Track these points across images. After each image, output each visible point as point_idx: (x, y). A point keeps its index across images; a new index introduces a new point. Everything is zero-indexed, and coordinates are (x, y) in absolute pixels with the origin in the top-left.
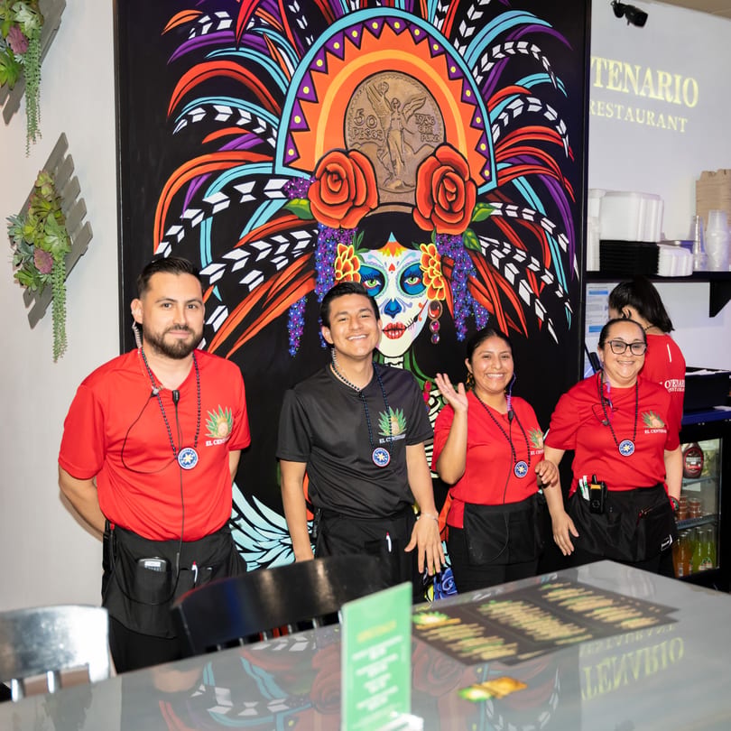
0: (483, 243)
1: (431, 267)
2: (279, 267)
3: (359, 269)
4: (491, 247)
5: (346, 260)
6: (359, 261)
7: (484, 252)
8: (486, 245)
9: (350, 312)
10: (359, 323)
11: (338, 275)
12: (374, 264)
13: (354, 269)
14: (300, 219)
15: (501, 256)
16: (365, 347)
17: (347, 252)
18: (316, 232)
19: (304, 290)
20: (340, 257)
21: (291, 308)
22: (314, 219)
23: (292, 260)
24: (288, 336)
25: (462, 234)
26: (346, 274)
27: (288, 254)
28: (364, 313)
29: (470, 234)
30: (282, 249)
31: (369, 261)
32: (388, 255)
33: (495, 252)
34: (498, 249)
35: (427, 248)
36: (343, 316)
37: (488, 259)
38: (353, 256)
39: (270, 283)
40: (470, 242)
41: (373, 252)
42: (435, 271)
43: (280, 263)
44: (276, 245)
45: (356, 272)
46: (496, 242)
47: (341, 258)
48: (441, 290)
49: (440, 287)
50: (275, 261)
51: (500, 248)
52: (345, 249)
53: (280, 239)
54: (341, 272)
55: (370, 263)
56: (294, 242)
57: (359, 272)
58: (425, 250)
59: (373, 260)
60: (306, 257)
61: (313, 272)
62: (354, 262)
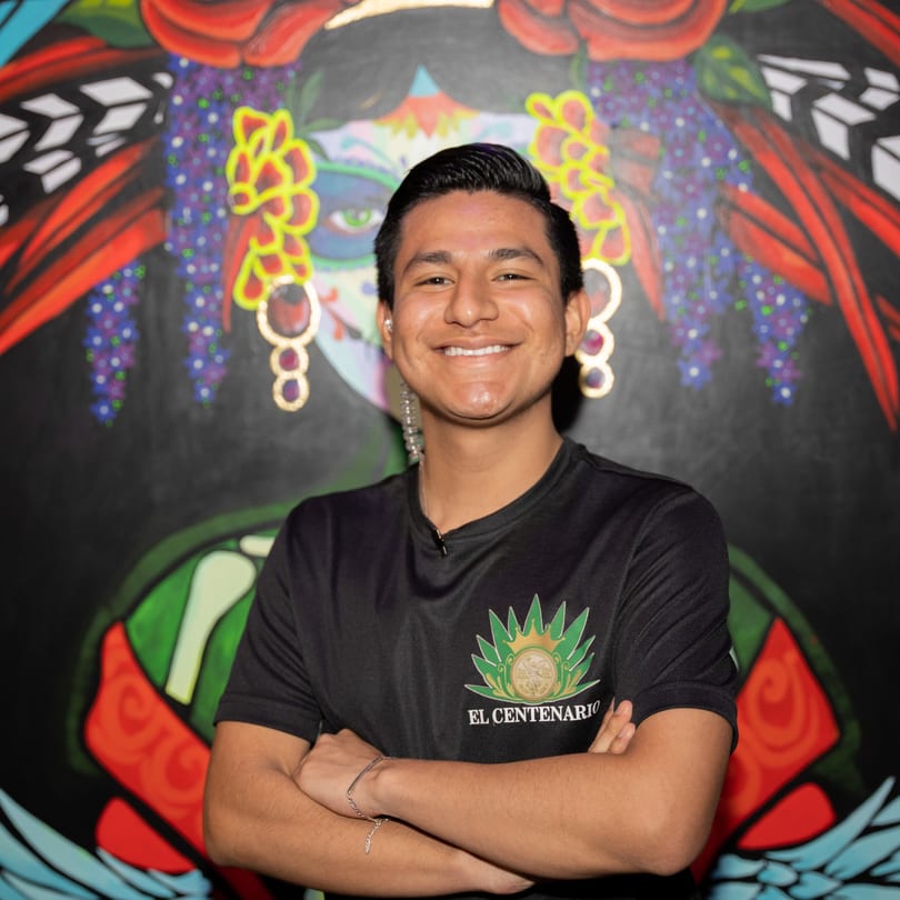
0: (773, 78)
1: (570, 164)
2: (51, 183)
3: (311, 177)
4: (813, 90)
5: (266, 155)
6: (309, 156)
7: (782, 107)
8: (794, 84)
9: (459, 254)
10: (483, 298)
11: (242, 199)
12: (361, 164)
13: (297, 179)
14: (110, 47)
15: (856, 115)
16: (494, 386)
17: (267, 133)
18: (165, 80)
19: (134, 243)
20: (243, 147)
21: (94, 293)
22: (156, 44)
23: (90, 162)
24: (91, 369)
25: (689, 60)
26: (269, 194)
27: (77, 145)
28: (511, 265)
29: (722, 53)
30: (59, 133)
31: (347, 154)
32: (411, 135)
33: (832, 103)
34: (843, 94)
35: (556, 106)
36: (434, 270)
37: (802, 128)
38: (290, 143)
39: (25, 226)
40: (723, 78)
41: (357, 129)
42: (588, 175)
43: (55, 170)
44: (39, 124)
45: (303, 187)
46: (834, 70)
47: (249, 150)
48: (614, 233)
49: (606, 225)
50: (37, 166)
51: (854, 90)
52: (259, 124)
53: (48, 105)
54: (248, 188)
55: (348, 162)
56: (93, 112)
57: (313, 187)
58: (547, 113)
59: (358, 152)
60: (137, 153)
61: (158, 193)
62: (292, 159)
